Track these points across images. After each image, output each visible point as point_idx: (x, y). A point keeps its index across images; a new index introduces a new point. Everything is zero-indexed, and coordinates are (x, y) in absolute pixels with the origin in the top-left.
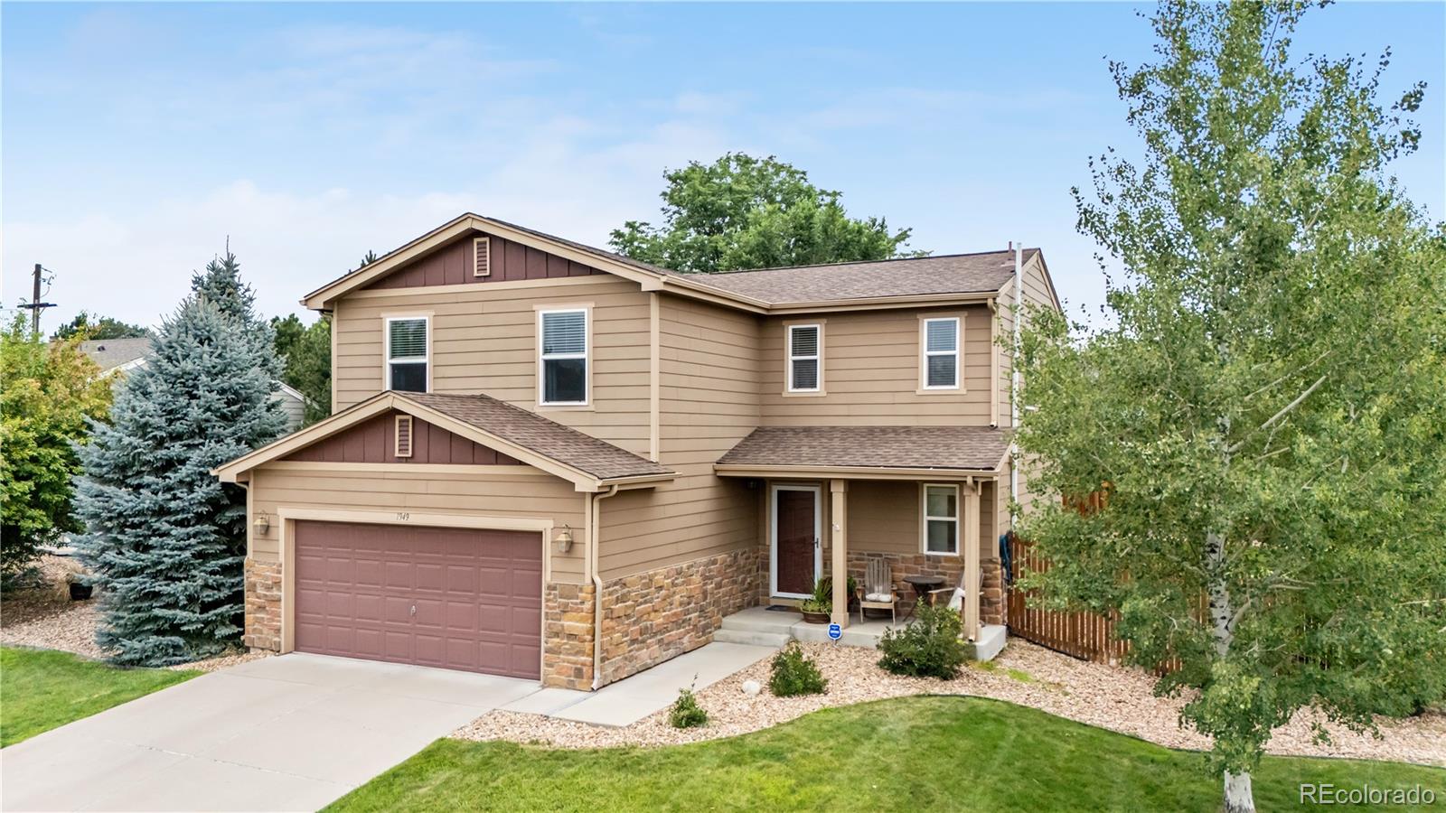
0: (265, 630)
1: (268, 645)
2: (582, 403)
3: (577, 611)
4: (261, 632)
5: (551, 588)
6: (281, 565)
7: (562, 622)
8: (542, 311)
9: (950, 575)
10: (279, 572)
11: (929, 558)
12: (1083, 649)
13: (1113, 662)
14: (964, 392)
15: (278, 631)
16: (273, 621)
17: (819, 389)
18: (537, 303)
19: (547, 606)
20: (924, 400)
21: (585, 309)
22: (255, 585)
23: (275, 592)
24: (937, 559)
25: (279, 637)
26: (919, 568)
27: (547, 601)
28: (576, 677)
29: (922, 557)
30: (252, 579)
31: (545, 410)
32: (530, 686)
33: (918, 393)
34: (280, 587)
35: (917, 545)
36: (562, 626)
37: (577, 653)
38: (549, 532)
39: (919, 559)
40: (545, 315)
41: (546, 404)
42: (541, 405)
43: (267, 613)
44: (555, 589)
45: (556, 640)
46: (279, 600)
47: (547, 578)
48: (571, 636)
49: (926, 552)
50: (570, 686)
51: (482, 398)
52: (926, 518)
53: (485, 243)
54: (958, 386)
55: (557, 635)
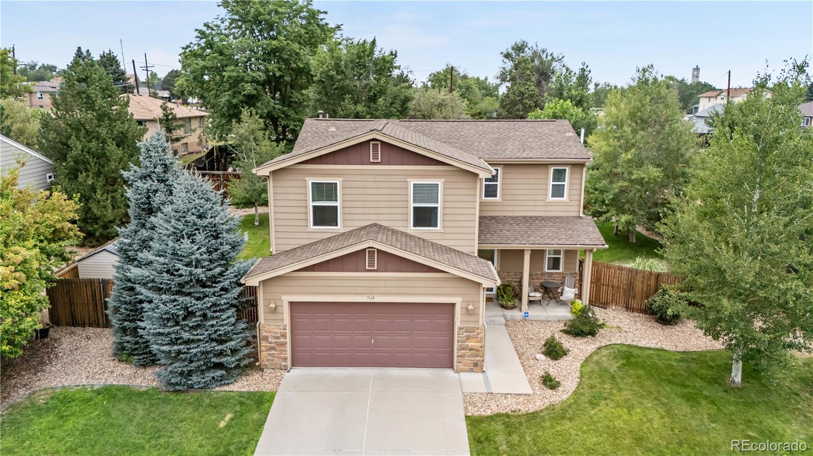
0: (276, 359)
1: (278, 366)
2: (436, 228)
3: (475, 338)
4: (273, 360)
5: (460, 328)
6: (286, 326)
7: (466, 343)
8: (412, 182)
9: (557, 280)
10: (285, 329)
11: (548, 273)
12: (602, 303)
13: (614, 307)
14: (568, 201)
15: (286, 359)
16: (281, 354)
17: (498, 198)
18: (410, 178)
19: (458, 337)
20: (549, 204)
21: (440, 182)
23: (282, 340)
24: (552, 274)
25: (286, 362)
26: (543, 278)
27: (458, 334)
28: (474, 366)
29: (545, 273)
30: (265, 334)
31: (415, 231)
32: (449, 373)
33: (547, 201)
34: (286, 337)
35: (542, 268)
36: (467, 345)
37: (475, 356)
38: (459, 303)
39: (543, 274)
40: (414, 184)
41: (414, 228)
42: (412, 229)
43: (277, 350)
44: (462, 329)
45: (464, 351)
46: (286, 343)
47: (458, 324)
48: (471, 349)
49: (546, 271)
50: (471, 371)
51: (375, 225)
52: (547, 256)
53: (378, 144)
54: (565, 198)
55: (464, 349)
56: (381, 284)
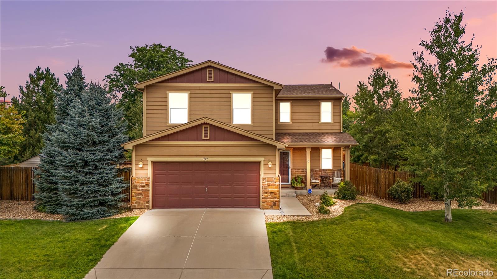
0: (141, 202)
1: (143, 207)
3: (273, 185)
6: (149, 178)
8: (233, 93)
10: (149, 181)
14: (333, 123)
16: (146, 198)
21: (251, 94)
22: (137, 186)
23: (146, 188)
24: (326, 170)
25: (149, 204)
26: (320, 173)
27: (263, 183)
28: (273, 205)
29: (321, 170)
30: (135, 184)
32: (257, 210)
33: (320, 123)
34: (149, 186)
36: (269, 190)
37: (274, 198)
38: (263, 162)
43: (142, 195)
44: (265, 179)
45: (267, 195)
46: (149, 191)
47: (262, 176)
48: (271, 193)
50: (272, 208)
52: (322, 158)
53: (212, 70)
56: (213, 149)
